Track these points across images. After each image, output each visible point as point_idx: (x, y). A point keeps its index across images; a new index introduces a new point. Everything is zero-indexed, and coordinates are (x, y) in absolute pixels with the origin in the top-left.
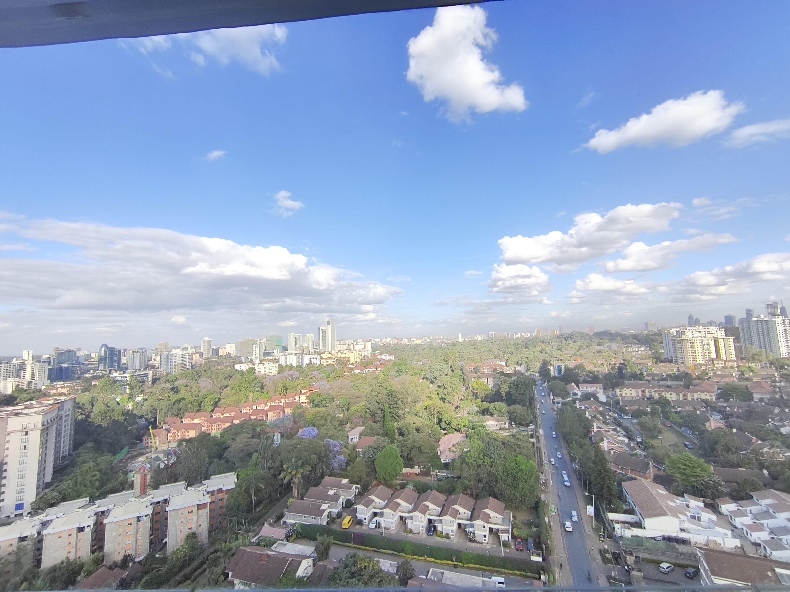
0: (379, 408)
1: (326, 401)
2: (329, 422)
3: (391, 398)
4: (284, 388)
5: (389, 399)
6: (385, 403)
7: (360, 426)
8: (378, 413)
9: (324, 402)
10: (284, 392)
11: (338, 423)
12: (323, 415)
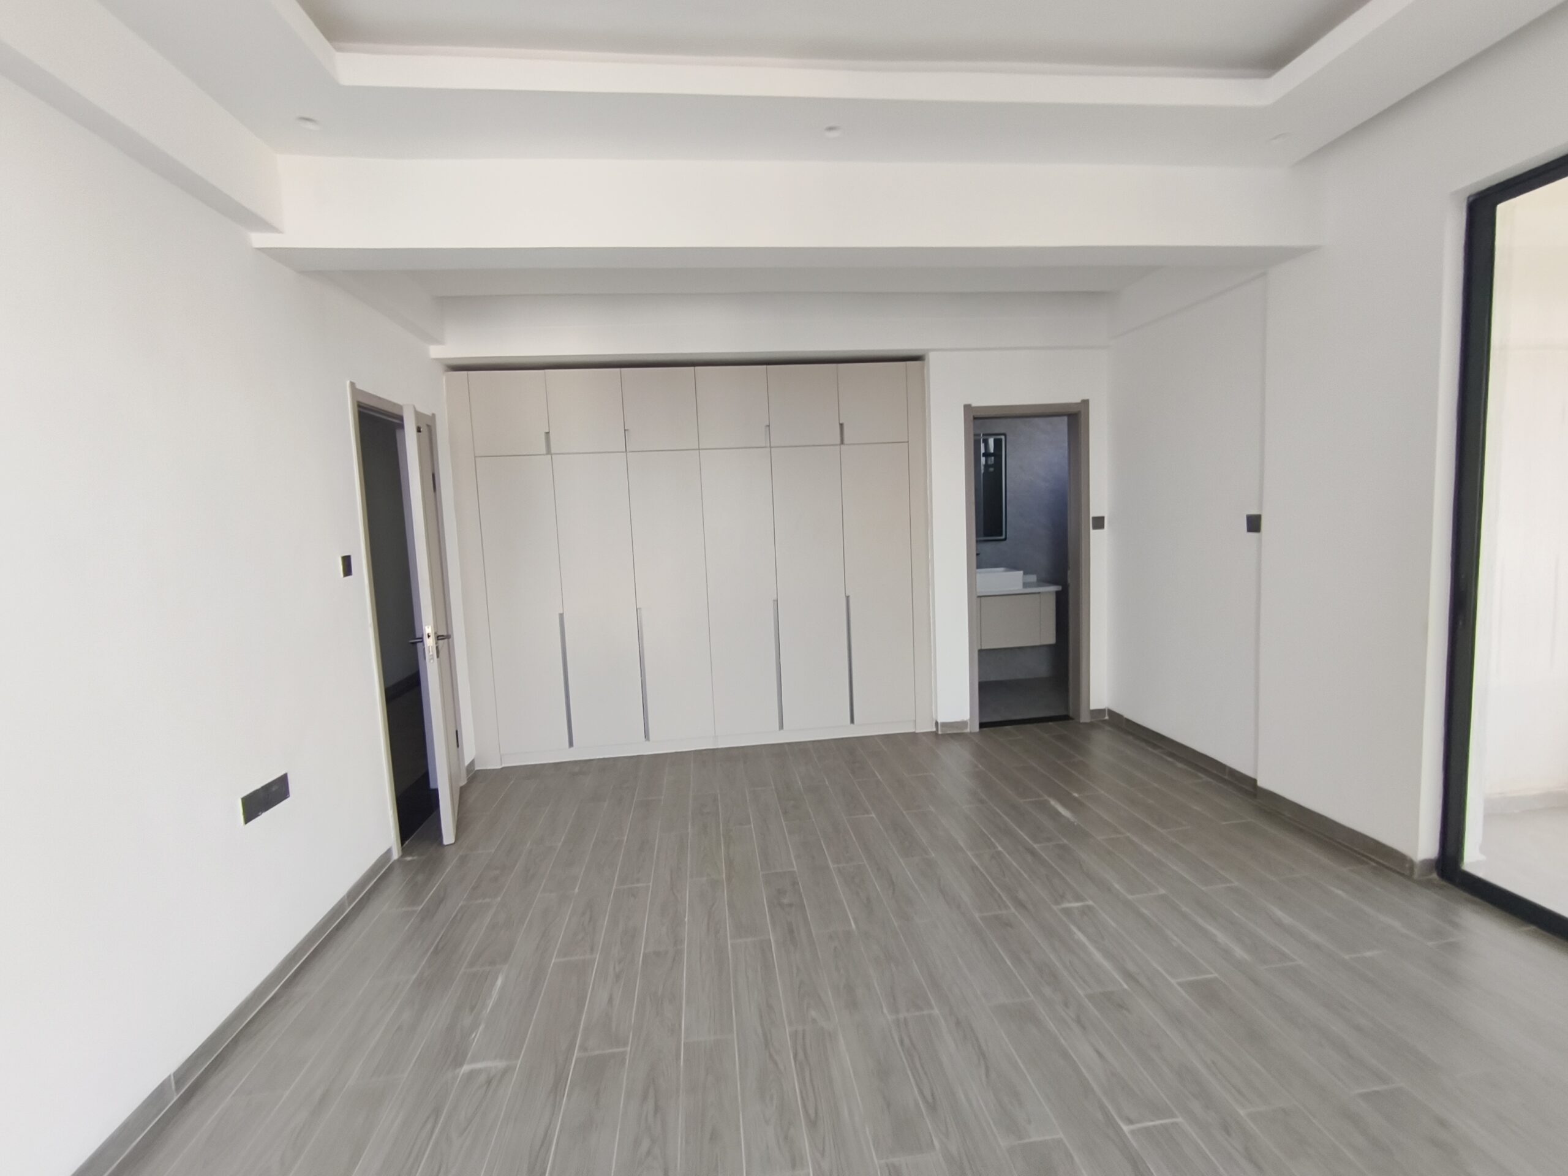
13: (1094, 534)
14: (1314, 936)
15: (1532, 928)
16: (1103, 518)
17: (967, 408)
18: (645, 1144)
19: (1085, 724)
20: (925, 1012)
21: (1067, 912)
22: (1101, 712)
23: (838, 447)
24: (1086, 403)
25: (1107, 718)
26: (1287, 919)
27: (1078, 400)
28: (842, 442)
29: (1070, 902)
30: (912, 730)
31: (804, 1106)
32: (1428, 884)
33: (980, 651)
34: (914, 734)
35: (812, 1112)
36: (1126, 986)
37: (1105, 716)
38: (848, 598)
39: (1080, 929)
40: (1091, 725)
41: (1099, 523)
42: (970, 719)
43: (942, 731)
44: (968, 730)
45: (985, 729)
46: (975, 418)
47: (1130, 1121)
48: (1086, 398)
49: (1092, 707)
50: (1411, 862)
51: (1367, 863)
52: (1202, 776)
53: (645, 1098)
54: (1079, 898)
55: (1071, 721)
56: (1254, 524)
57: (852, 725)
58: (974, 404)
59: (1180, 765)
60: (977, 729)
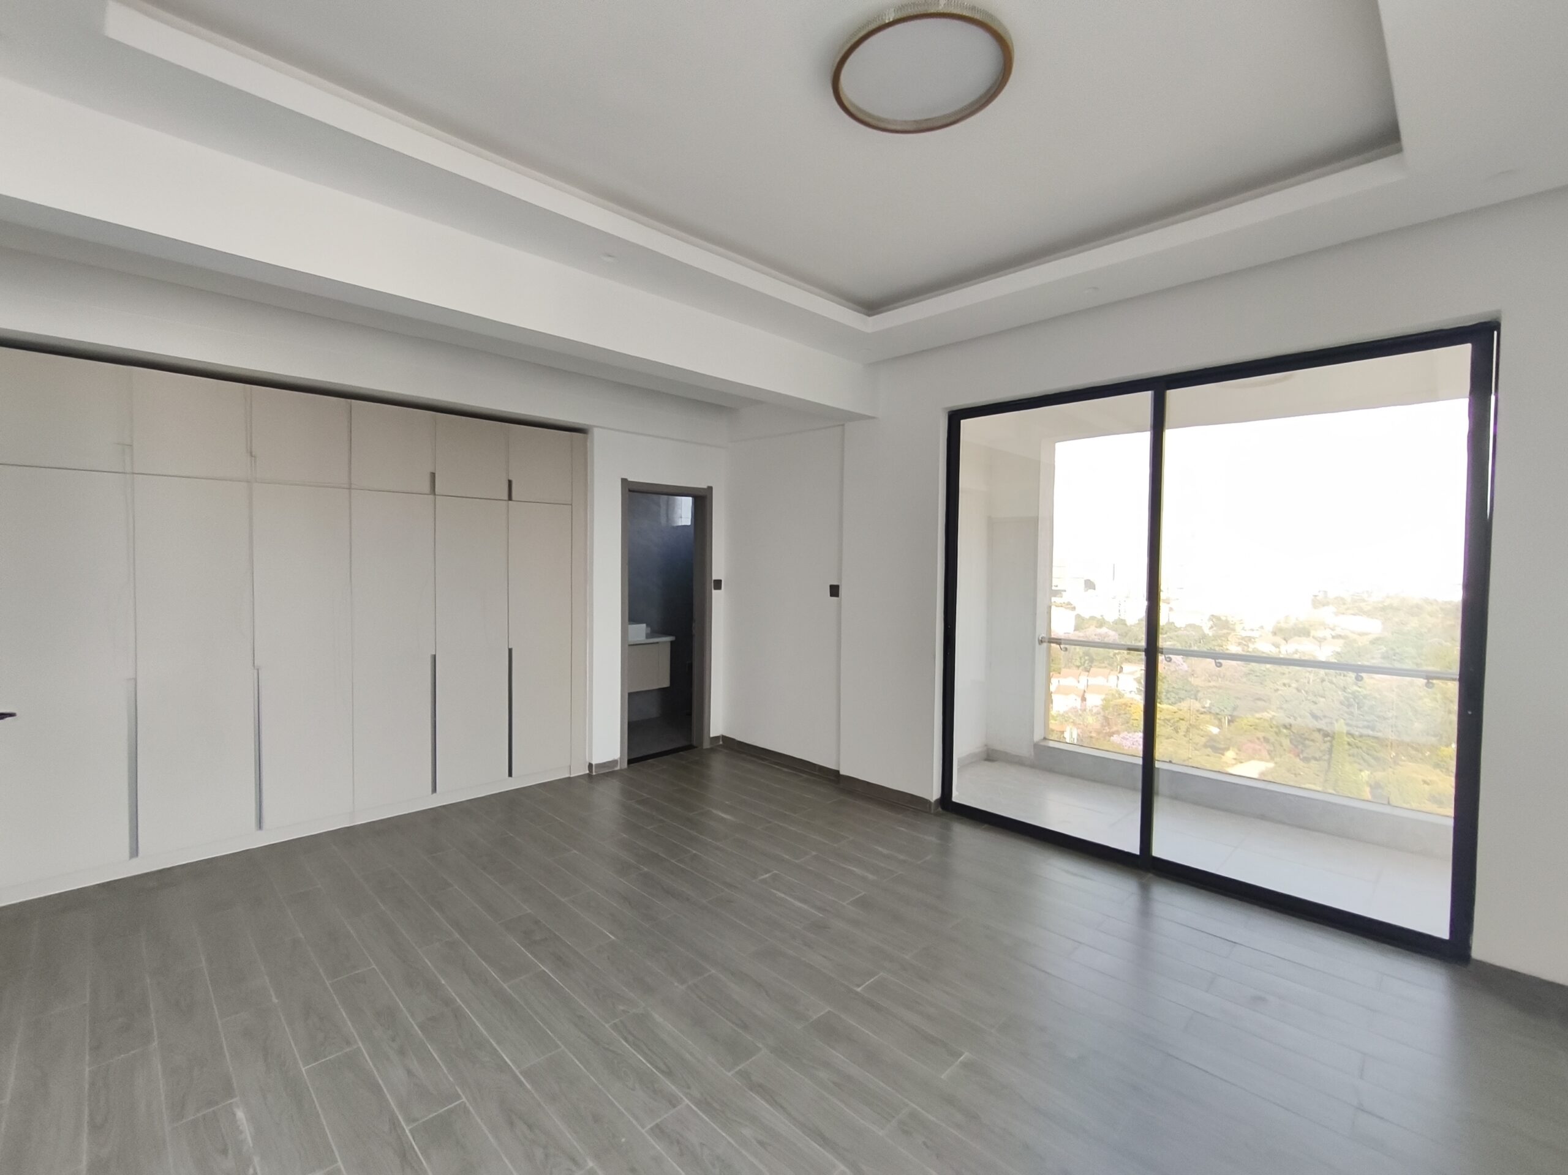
0: (1319, 730)
1: (1177, 694)
2: (1182, 733)
3: (1356, 712)
4: (1086, 658)
5: (1351, 714)
6: (1337, 720)
7: (1261, 760)
8: (1313, 741)
9: (1173, 695)
10: (1086, 665)
11: (1204, 740)
12: (1168, 717)
13: (715, 592)
14: (902, 857)
15: (986, 826)
16: (721, 581)
17: (624, 481)
18: (539, 1153)
19: (707, 749)
20: (706, 975)
21: (764, 881)
22: (717, 738)
23: (505, 503)
24: (710, 489)
25: (721, 743)
26: (885, 851)
27: (705, 486)
28: (510, 498)
29: (762, 875)
30: (567, 776)
31: (657, 1068)
32: (937, 814)
33: (630, 694)
34: (569, 778)
35: (663, 1067)
36: (821, 915)
37: (719, 741)
38: (510, 651)
39: (778, 890)
40: (712, 750)
41: (718, 584)
42: (620, 758)
43: (595, 772)
44: (618, 768)
45: (632, 765)
46: (630, 491)
47: (859, 986)
48: (710, 485)
49: (711, 736)
50: (930, 802)
51: (908, 810)
52: (803, 775)
53: (512, 1124)
54: (768, 871)
55: (696, 749)
56: (835, 591)
57: (510, 778)
58: (630, 479)
59: (785, 770)
60: (625, 765)
